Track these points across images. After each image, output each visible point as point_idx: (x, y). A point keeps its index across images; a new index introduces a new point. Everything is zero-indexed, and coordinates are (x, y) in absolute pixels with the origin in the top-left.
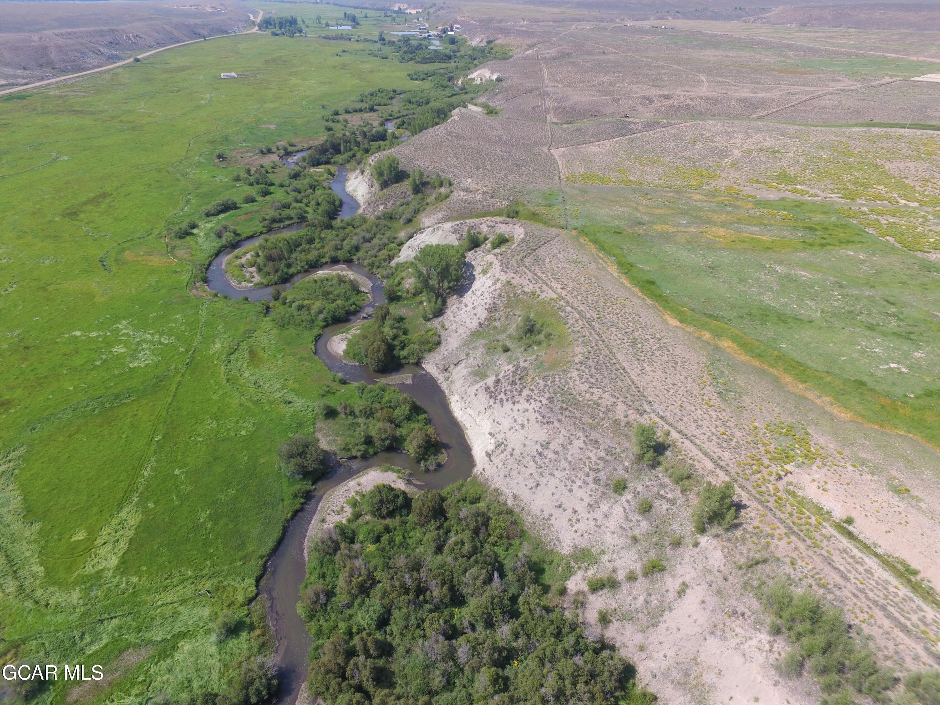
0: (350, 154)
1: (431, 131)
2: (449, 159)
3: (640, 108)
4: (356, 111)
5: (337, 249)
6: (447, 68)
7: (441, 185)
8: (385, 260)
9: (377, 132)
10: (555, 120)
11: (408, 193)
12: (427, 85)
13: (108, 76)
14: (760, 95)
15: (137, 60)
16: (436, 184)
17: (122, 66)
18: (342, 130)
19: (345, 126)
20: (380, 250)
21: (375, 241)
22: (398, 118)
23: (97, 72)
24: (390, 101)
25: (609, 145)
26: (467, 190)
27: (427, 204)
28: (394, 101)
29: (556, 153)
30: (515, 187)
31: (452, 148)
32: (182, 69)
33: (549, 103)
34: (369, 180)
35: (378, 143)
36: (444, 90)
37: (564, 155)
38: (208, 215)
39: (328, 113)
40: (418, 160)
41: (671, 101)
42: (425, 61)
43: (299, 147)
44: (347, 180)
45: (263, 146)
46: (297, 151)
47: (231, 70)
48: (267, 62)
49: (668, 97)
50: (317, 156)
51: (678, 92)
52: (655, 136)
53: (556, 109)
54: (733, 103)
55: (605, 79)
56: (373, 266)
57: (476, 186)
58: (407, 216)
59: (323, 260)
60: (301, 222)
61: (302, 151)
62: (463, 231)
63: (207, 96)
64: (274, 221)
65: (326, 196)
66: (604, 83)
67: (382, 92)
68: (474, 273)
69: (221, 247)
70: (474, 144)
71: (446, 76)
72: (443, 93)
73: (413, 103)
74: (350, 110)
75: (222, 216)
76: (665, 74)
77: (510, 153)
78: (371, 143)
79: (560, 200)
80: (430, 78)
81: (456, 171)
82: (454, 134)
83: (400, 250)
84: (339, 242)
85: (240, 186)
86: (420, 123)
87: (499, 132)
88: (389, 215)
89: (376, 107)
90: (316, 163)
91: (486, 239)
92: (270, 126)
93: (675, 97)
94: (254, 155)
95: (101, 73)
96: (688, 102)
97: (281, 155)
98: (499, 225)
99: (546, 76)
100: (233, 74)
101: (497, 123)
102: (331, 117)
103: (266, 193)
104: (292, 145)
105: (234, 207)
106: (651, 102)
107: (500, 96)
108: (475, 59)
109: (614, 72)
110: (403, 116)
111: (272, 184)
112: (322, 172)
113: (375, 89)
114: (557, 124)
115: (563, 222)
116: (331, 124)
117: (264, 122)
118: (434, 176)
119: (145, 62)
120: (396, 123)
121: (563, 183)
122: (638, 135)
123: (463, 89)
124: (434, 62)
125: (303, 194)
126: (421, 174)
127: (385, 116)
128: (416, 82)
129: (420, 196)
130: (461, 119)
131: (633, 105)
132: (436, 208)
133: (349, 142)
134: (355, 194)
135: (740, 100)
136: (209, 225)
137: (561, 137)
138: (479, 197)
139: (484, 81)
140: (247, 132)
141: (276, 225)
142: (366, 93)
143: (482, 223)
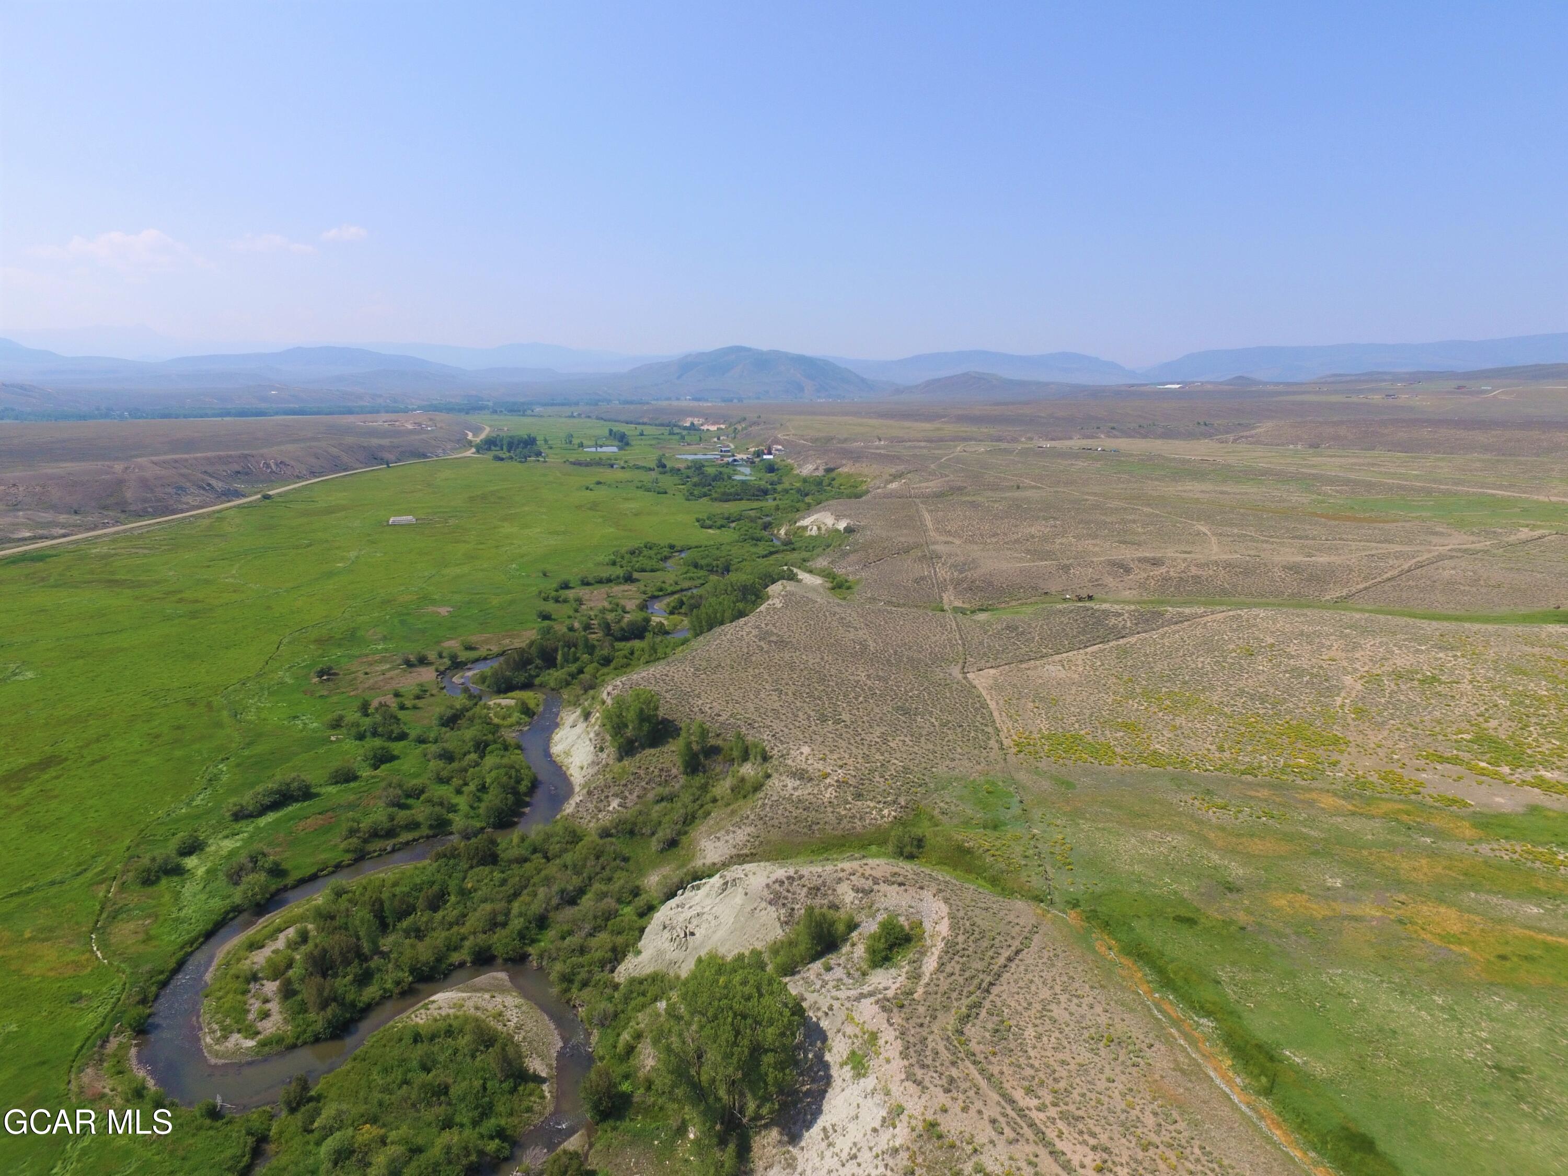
0: (573, 668)
1: (729, 629)
2: (762, 695)
3: (1109, 581)
4: (600, 582)
5: (494, 924)
6: (761, 509)
7: (745, 757)
8: (602, 964)
9: (631, 624)
10: (959, 604)
11: (674, 771)
12: (727, 536)
13: (207, 522)
14: (1323, 559)
15: (266, 497)
16: (735, 754)
17: (238, 506)
18: (570, 617)
19: (576, 611)
20: (596, 930)
21: (587, 901)
22: (673, 593)
23: (191, 516)
24: (662, 564)
25: (1080, 662)
26: (801, 775)
27: (715, 800)
28: (670, 563)
29: (982, 680)
30: (906, 770)
31: (768, 668)
32: (330, 511)
33: (943, 573)
34: (597, 735)
35: (629, 644)
36: (756, 545)
37: (996, 687)
38: (240, 816)
39: (550, 586)
40: (699, 696)
41: (1163, 570)
42: (726, 498)
43: (483, 652)
44: (557, 725)
45: (412, 650)
46: (477, 660)
47: (409, 512)
48: (472, 499)
49: (1156, 562)
50: (508, 673)
51: (1170, 552)
52: (1166, 641)
53: (957, 584)
54: (1278, 573)
55: (1033, 530)
56: (571, 981)
57: (820, 766)
58: (665, 832)
59: (455, 958)
60: (435, 836)
61: (485, 659)
62: (795, 901)
63: (353, 554)
64: (375, 834)
65: (503, 771)
66: (1033, 537)
67: (651, 548)
68: (828, 1057)
69: (227, 913)
70: (812, 659)
71: (760, 521)
72: (753, 550)
73: (702, 568)
74: (590, 580)
75: (271, 817)
76: (1134, 521)
77: (885, 680)
78: (619, 645)
79: (1016, 810)
80: (733, 525)
81: (777, 726)
82: (774, 638)
83: (642, 930)
84: (503, 904)
85: (338, 740)
86: (710, 611)
87: (861, 633)
88: (629, 827)
89: (636, 575)
90: (504, 687)
91: (852, 926)
92: (439, 610)
93: (1168, 563)
94: (390, 669)
95: (202, 516)
96: (1194, 571)
97: (442, 668)
98: (883, 887)
99: (930, 524)
100: (410, 517)
101: (854, 614)
102: (554, 594)
103: (381, 759)
104: (469, 648)
105: (306, 794)
106: (1128, 571)
107: (853, 558)
108: (807, 495)
109: (1045, 519)
110: (682, 590)
111: (403, 736)
112: (508, 707)
113: (637, 544)
114: (963, 612)
115: (1037, 882)
116: (550, 607)
117: (433, 602)
118: (730, 735)
119: (280, 499)
120: (668, 604)
121: (1011, 759)
122: (1132, 640)
123: (787, 543)
124: (741, 499)
125: (455, 765)
126: (704, 733)
127: (651, 590)
128: (710, 531)
129: (699, 780)
130: (786, 606)
131: (1096, 577)
132: (733, 812)
133: (575, 646)
134: (567, 761)
135: (1291, 569)
136: (228, 845)
137: (981, 643)
138: (829, 794)
139: (823, 532)
140: (396, 621)
141: (377, 845)
142: (623, 550)
143: (840, 880)
